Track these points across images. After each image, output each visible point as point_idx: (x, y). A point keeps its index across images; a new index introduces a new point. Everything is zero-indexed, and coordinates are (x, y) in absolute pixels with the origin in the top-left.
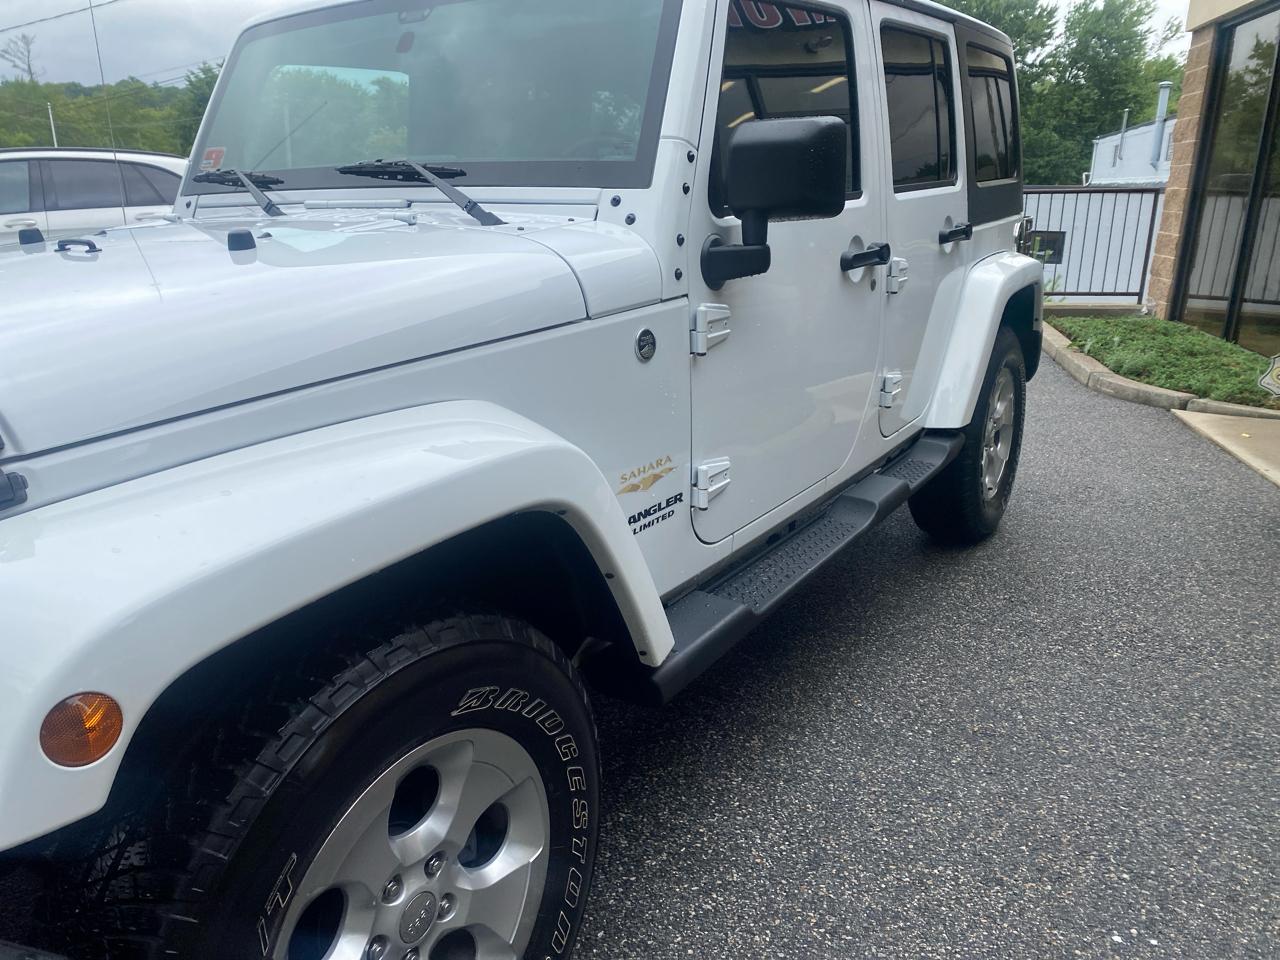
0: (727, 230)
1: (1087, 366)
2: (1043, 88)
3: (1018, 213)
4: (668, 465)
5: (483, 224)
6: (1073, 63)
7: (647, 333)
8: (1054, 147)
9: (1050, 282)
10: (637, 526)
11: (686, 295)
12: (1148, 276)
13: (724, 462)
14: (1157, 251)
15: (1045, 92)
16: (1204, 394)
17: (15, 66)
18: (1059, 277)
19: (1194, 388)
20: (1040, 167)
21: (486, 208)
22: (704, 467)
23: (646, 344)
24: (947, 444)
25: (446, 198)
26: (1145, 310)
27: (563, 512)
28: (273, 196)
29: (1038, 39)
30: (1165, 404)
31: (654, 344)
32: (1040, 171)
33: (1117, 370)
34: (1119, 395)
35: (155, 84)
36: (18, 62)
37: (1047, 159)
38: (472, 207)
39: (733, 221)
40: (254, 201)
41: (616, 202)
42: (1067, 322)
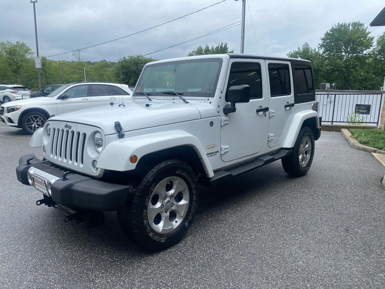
0: (229, 104)
1: (353, 141)
2: (369, 61)
3: (314, 101)
4: (216, 145)
5: (186, 103)
6: (380, 54)
7: (212, 122)
8: (373, 79)
9: (361, 119)
10: (209, 155)
11: (220, 116)
12: (380, 118)
13: (228, 147)
14: (383, 111)
15: (370, 62)
16: (381, 149)
17: (76, 57)
18: (364, 118)
19: (379, 147)
20: (368, 85)
21: (186, 100)
22: (223, 147)
23: (212, 124)
24: (287, 151)
25: (180, 98)
26: (379, 127)
27: (193, 147)
28: (150, 97)
29: (367, 47)
30: (370, 151)
31: (213, 124)
32: (368, 86)
33: (360, 143)
34: (359, 148)
35: (110, 61)
36: (77, 56)
37: (370, 82)
38: (184, 100)
39: (229, 103)
40: (146, 98)
41: (208, 100)
42: (352, 130)
